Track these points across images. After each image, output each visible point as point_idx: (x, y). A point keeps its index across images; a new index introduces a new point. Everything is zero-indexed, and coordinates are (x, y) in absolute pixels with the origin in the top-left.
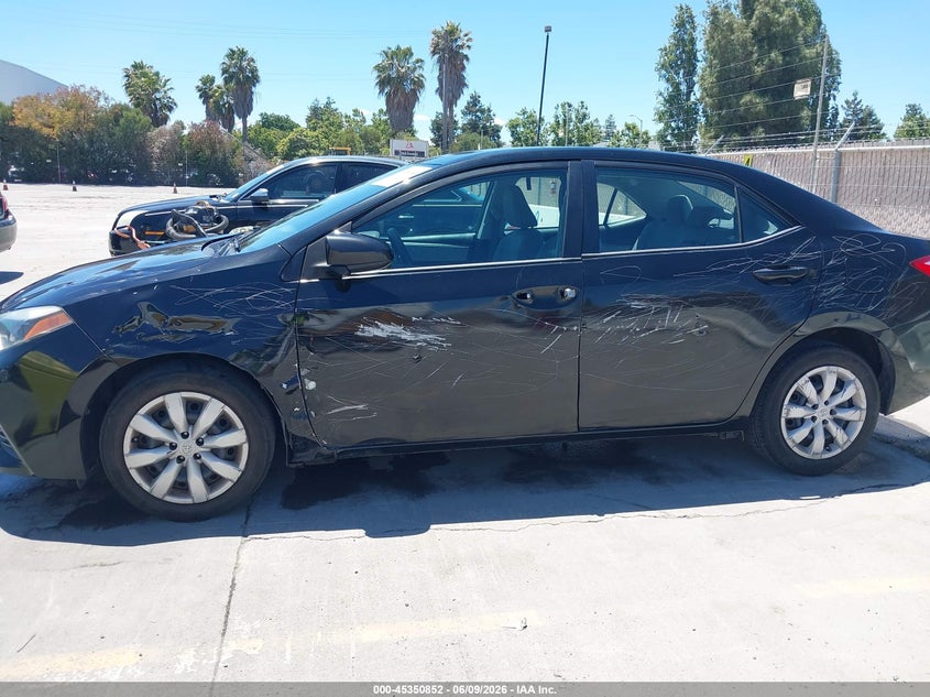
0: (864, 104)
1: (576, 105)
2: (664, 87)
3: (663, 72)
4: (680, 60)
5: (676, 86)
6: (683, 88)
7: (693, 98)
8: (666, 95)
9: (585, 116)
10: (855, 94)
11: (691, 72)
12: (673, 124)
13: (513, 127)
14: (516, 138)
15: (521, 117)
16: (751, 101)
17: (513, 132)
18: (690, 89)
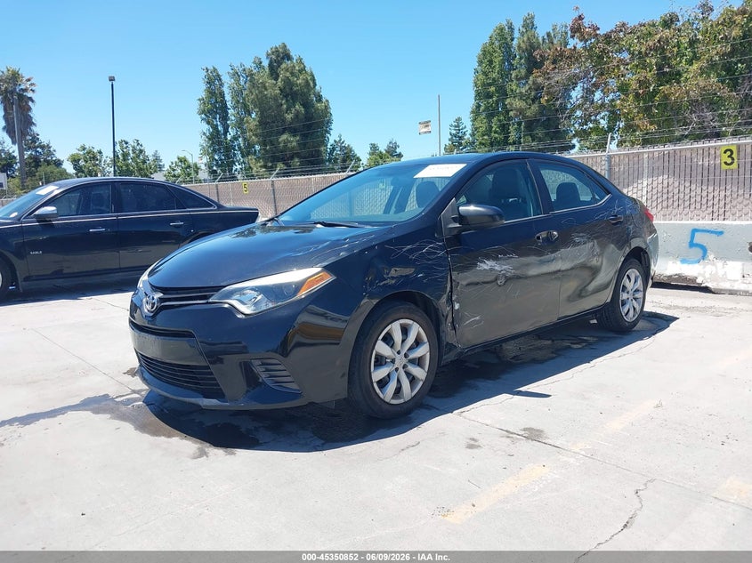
0: (346, 144)
1: (131, 143)
2: (205, 127)
3: (203, 116)
4: (214, 107)
5: (215, 127)
6: (220, 128)
7: (229, 137)
8: (208, 134)
9: (141, 151)
10: (340, 136)
11: (225, 118)
12: (216, 157)
13: (75, 161)
14: (79, 170)
15: (82, 153)
16: (287, 139)
17: (75, 165)
18: (226, 131)
